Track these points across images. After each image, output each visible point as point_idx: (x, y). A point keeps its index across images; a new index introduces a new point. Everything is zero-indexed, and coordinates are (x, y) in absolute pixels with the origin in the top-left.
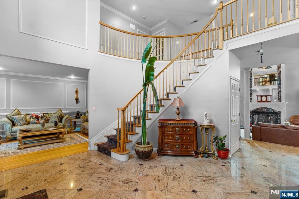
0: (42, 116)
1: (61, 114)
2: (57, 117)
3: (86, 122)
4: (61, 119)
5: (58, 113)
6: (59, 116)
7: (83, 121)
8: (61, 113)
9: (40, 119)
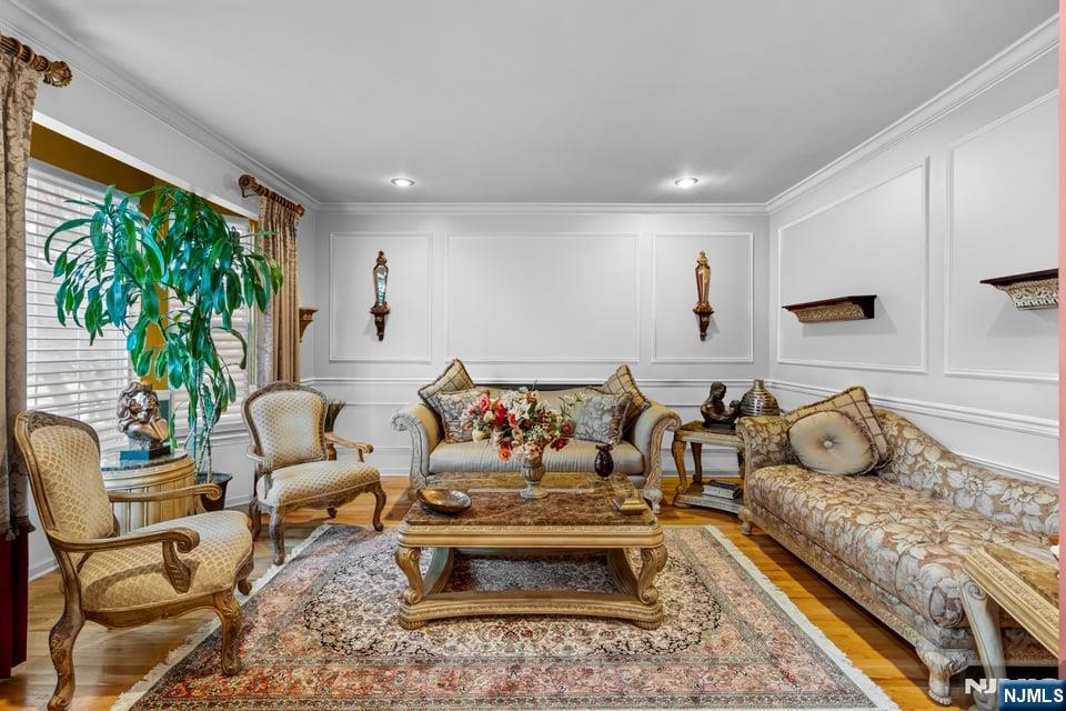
0: (526, 416)
1: (630, 398)
2: (611, 410)
3: (778, 464)
4: (627, 419)
5: (615, 387)
6: (622, 407)
7: (758, 453)
8: (630, 389)
9: (518, 434)
